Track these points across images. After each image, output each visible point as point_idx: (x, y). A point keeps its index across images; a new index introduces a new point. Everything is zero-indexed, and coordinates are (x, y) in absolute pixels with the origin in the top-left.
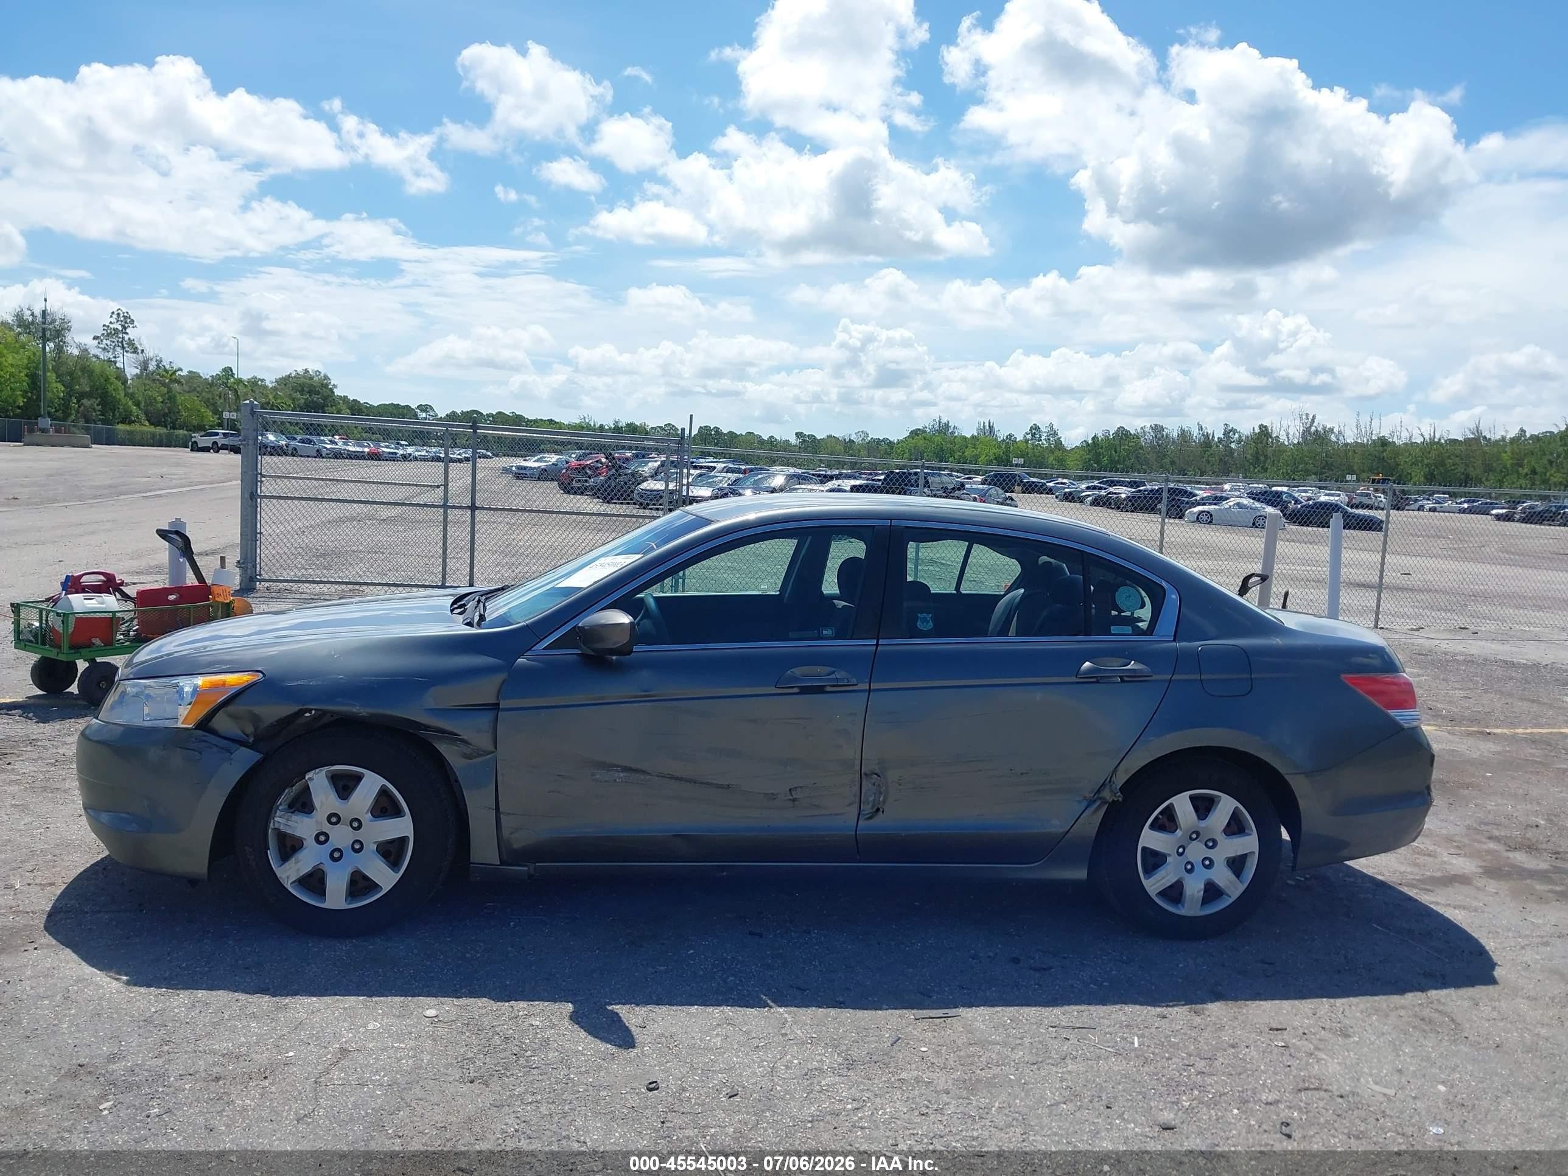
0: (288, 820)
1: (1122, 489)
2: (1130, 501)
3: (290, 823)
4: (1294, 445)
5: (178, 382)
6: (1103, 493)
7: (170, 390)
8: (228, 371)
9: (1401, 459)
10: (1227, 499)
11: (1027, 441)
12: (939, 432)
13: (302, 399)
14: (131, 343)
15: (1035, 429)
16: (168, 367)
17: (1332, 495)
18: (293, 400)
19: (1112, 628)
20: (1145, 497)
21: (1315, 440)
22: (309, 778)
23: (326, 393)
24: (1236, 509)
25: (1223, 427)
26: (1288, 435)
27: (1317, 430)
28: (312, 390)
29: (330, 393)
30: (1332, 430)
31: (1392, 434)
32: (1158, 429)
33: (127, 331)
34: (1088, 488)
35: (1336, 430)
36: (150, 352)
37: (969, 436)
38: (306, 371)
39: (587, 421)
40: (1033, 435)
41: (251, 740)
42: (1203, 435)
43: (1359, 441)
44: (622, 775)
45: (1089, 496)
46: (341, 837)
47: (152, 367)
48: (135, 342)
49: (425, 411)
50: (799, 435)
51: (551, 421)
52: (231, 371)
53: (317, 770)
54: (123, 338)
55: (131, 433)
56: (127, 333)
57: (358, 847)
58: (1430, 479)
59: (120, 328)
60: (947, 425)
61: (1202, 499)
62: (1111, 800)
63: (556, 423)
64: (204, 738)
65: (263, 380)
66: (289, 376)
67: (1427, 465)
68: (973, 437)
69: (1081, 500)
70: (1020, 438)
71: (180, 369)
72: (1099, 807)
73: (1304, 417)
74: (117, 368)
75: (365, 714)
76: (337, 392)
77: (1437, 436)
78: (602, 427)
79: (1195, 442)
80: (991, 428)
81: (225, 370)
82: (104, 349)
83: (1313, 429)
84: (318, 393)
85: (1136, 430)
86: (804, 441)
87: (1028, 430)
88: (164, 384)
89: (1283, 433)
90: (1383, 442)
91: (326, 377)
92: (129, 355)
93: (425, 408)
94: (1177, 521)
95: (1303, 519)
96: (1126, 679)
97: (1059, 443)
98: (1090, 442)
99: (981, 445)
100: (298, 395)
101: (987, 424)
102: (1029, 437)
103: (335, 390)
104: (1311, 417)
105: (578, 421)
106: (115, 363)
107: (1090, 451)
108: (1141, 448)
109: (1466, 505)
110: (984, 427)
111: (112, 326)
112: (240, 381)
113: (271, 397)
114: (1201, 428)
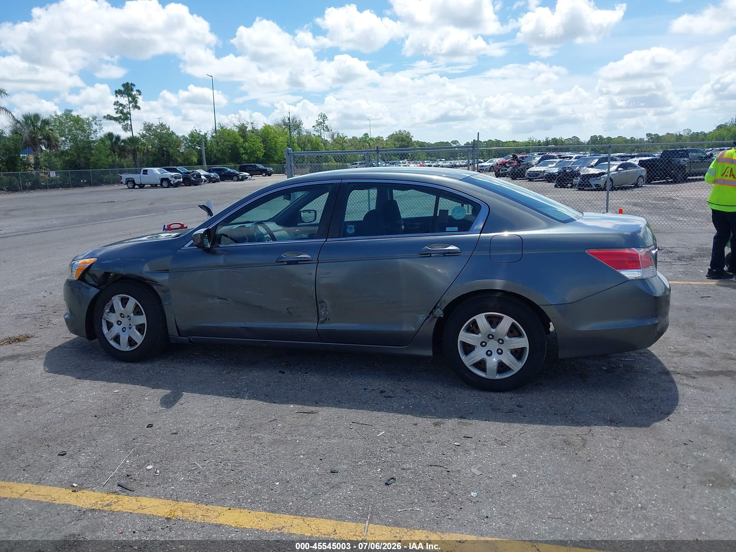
0: (107, 315)
5: (345, 142)
7: (343, 146)
8: (366, 135)
13: (398, 144)
14: (327, 127)
16: (341, 136)
18: (395, 145)
19: (447, 228)
23: (408, 140)
28: (403, 140)
29: (410, 140)
33: (325, 122)
36: (334, 131)
38: (400, 131)
39: (532, 139)
47: (335, 137)
48: (328, 127)
49: (455, 144)
50: (648, 135)
51: (514, 142)
52: (367, 134)
54: (324, 125)
55: (328, 166)
56: (325, 123)
59: (322, 121)
62: (438, 316)
63: (516, 142)
65: (382, 137)
66: (393, 135)
71: (346, 136)
72: (431, 320)
74: (322, 139)
76: (413, 139)
78: (539, 141)
81: (364, 135)
82: (317, 131)
84: (405, 141)
86: (651, 138)
88: (340, 144)
91: (409, 133)
92: (326, 132)
93: (455, 142)
96: (446, 255)
100: (397, 143)
103: (412, 139)
105: (527, 140)
106: (321, 136)
111: (319, 121)
112: (371, 139)
113: (385, 145)
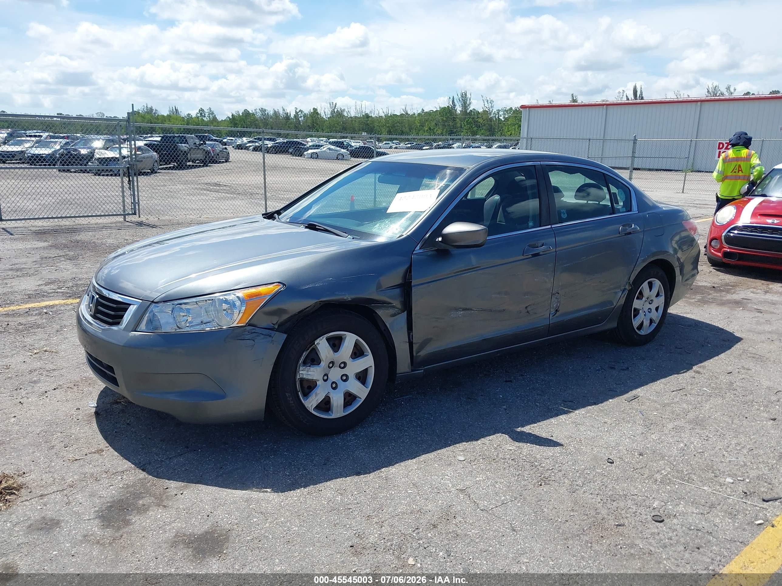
0: (308, 371)
1: (267, 142)
2: (274, 148)
3: (309, 373)
4: (328, 118)
6: (257, 144)
9: (376, 124)
10: (322, 146)
11: (198, 117)
12: (147, 112)
15: (202, 110)
17: (357, 142)
20: (281, 146)
21: (337, 115)
22: (317, 344)
24: (328, 151)
25: (295, 109)
26: (325, 112)
27: (338, 111)
30: (344, 110)
31: (371, 112)
32: (263, 110)
34: (249, 142)
35: (346, 110)
37: (165, 115)
40: (201, 114)
41: (276, 327)
42: (285, 113)
43: (357, 115)
44: (462, 312)
45: (251, 146)
46: (335, 374)
53: (321, 338)
57: (345, 378)
58: (390, 133)
60: (151, 109)
61: (310, 146)
62: (629, 289)
64: (254, 331)
67: (388, 127)
68: (168, 115)
69: (247, 148)
70: (194, 115)
72: (625, 293)
73: (331, 104)
75: (350, 299)
77: (390, 113)
79: (281, 117)
80: (176, 110)
83: (336, 110)
85: (252, 111)
87: (198, 111)
89: (322, 112)
90: (367, 116)
94: (300, 158)
95: (355, 154)
96: (632, 233)
97: (215, 119)
98: (231, 117)
99: (173, 120)
101: (174, 108)
102: (199, 115)
104: (334, 104)
107: (231, 122)
108: (257, 120)
109: (409, 145)
110: (172, 109)
114: (284, 110)
